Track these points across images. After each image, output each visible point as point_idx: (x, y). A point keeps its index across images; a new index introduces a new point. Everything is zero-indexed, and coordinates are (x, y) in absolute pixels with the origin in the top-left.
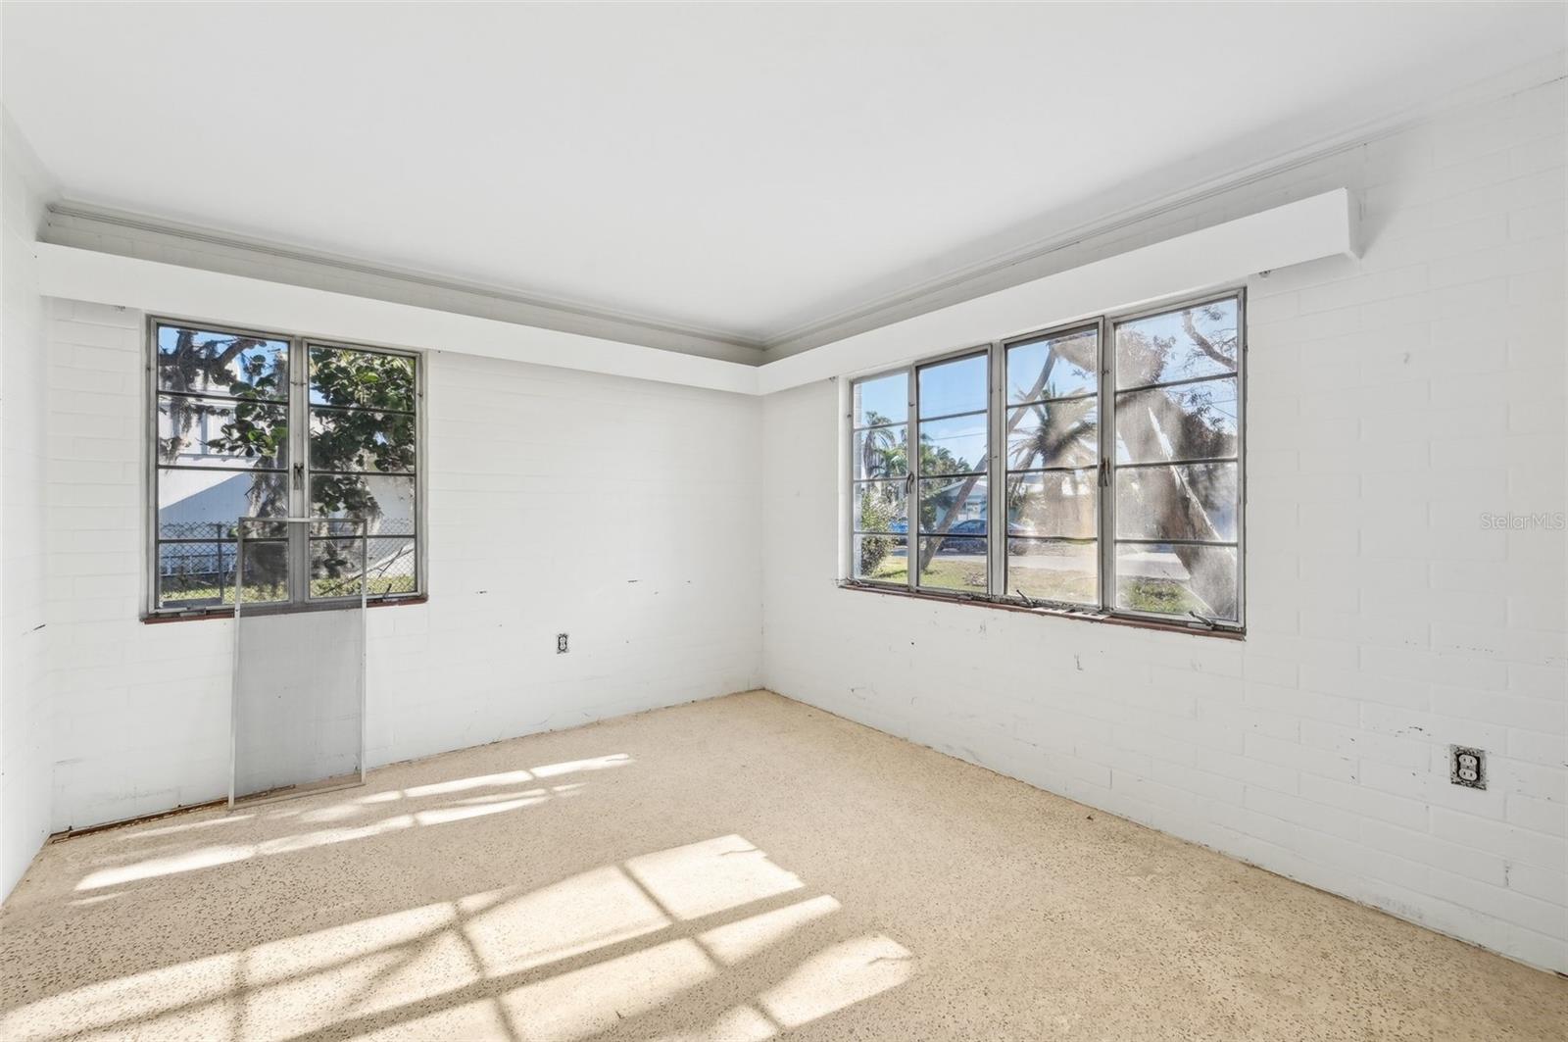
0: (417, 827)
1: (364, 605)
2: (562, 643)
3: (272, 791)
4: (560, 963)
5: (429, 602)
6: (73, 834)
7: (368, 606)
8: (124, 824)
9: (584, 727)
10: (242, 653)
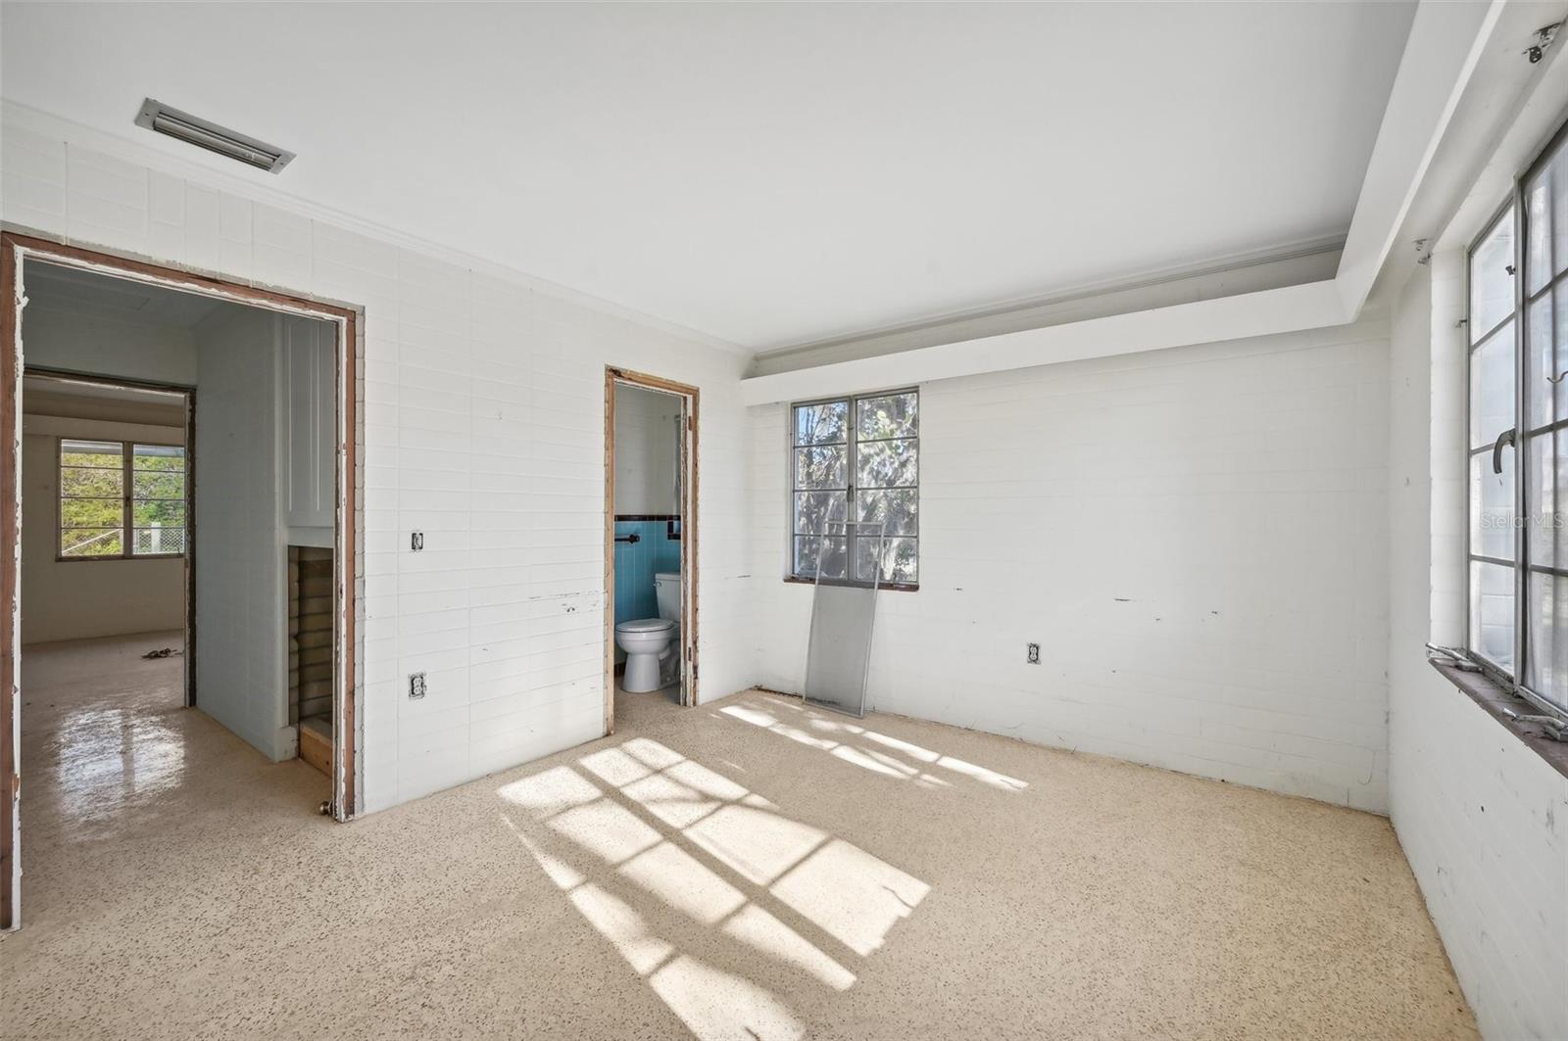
0: (827, 753)
1: (876, 587)
2: (1034, 653)
3: (829, 702)
4: (706, 854)
5: (919, 591)
6: (760, 689)
7: (879, 588)
8: (770, 691)
9: (1054, 750)
10: (818, 606)
